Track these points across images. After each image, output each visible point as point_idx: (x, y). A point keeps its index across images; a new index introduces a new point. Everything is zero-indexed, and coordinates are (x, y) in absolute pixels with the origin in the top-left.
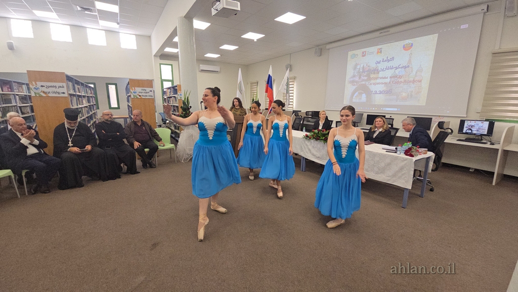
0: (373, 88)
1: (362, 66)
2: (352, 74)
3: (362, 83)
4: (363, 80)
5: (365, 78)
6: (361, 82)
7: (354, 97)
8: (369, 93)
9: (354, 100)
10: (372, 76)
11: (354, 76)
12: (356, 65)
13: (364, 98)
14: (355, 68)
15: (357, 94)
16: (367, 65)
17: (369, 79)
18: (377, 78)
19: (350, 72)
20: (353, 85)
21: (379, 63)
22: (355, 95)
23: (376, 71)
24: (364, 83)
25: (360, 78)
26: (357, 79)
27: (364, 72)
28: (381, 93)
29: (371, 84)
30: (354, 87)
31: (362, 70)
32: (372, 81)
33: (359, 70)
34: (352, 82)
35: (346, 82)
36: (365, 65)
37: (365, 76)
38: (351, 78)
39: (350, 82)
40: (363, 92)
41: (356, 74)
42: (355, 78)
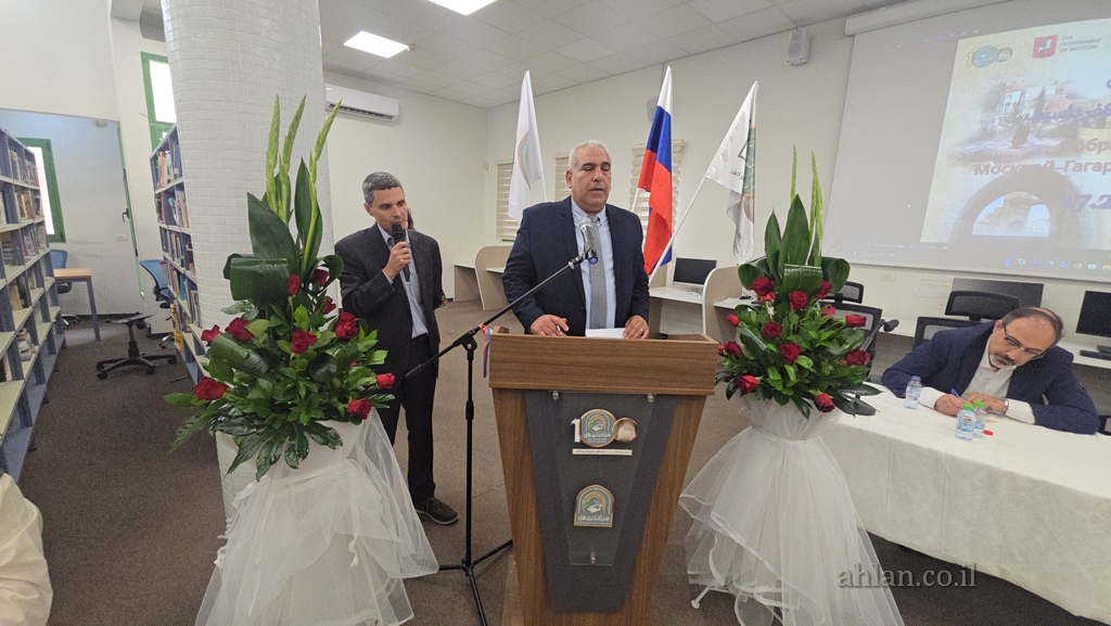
0: (1093, 184)
1: (1032, 93)
2: (975, 127)
3: (1030, 162)
4: (1038, 151)
5: (1052, 143)
6: (1027, 157)
7: (982, 217)
8: (1066, 201)
9: (980, 228)
11: (986, 134)
12: (1001, 90)
13: (1038, 221)
14: (993, 101)
15: (999, 203)
16: (1060, 91)
17: (1073, 146)
19: (963, 120)
20: (978, 170)
22: (990, 209)
24: (1041, 161)
25: (1019, 139)
26: (1004, 145)
27: (1041, 114)
29: (1081, 168)
30: (985, 180)
31: (1031, 114)
33: (1017, 110)
34: (977, 160)
35: (942, 158)
36: (1051, 91)
37: (1051, 135)
38: (970, 141)
39: (964, 159)
40: (1035, 198)
41: (1001, 128)
42: (988, 143)
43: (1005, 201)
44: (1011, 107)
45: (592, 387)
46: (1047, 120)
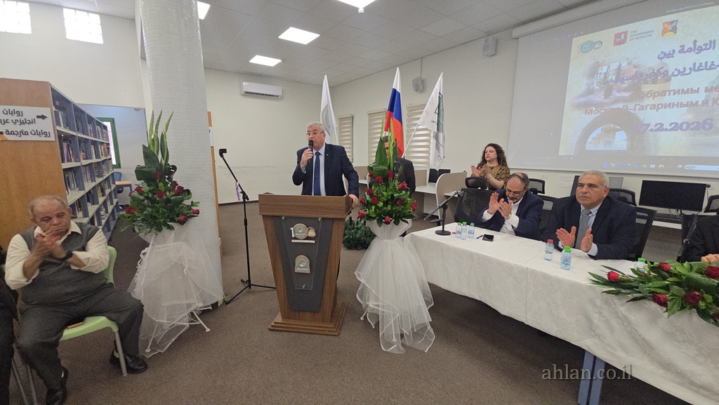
0: (650, 117)
1: (614, 66)
2: (584, 88)
3: (614, 107)
4: (618, 100)
5: (626, 94)
6: (613, 103)
7: (590, 140)
8: (636, 129)
9: (589, 147)
10: (646, 88)
11: (590, 92)
12: (597, 65)
13: (620, 141)
14: (593, 73)
15: (598, 131)
16: (629, 64)
17: (637, 94)
18: (663, 94)
19: (577, 82)
20: (586, 112)
21: (670, 55)
22: (594, 134)
23: (661, 75)
24: (620, 105)
25: (608, 94)
26: (599, 97)
27: (619, 79)
28: (676, 127)
29: (642, 108)
30: (590, 118)
31: (614, 79)
32: (649, 101)
33: (606, 77)
34: (585, 106)
35: (567, 106)
36: (624, 64)
37: (625, 90)
38: (582, 96)
39: (578, 106)
40: (618, 127)
41: (597, 88)
42: (592, 96)
43: (602, 130)
44: (603, 75)
45: (298, 215)
46: (622, 81)
